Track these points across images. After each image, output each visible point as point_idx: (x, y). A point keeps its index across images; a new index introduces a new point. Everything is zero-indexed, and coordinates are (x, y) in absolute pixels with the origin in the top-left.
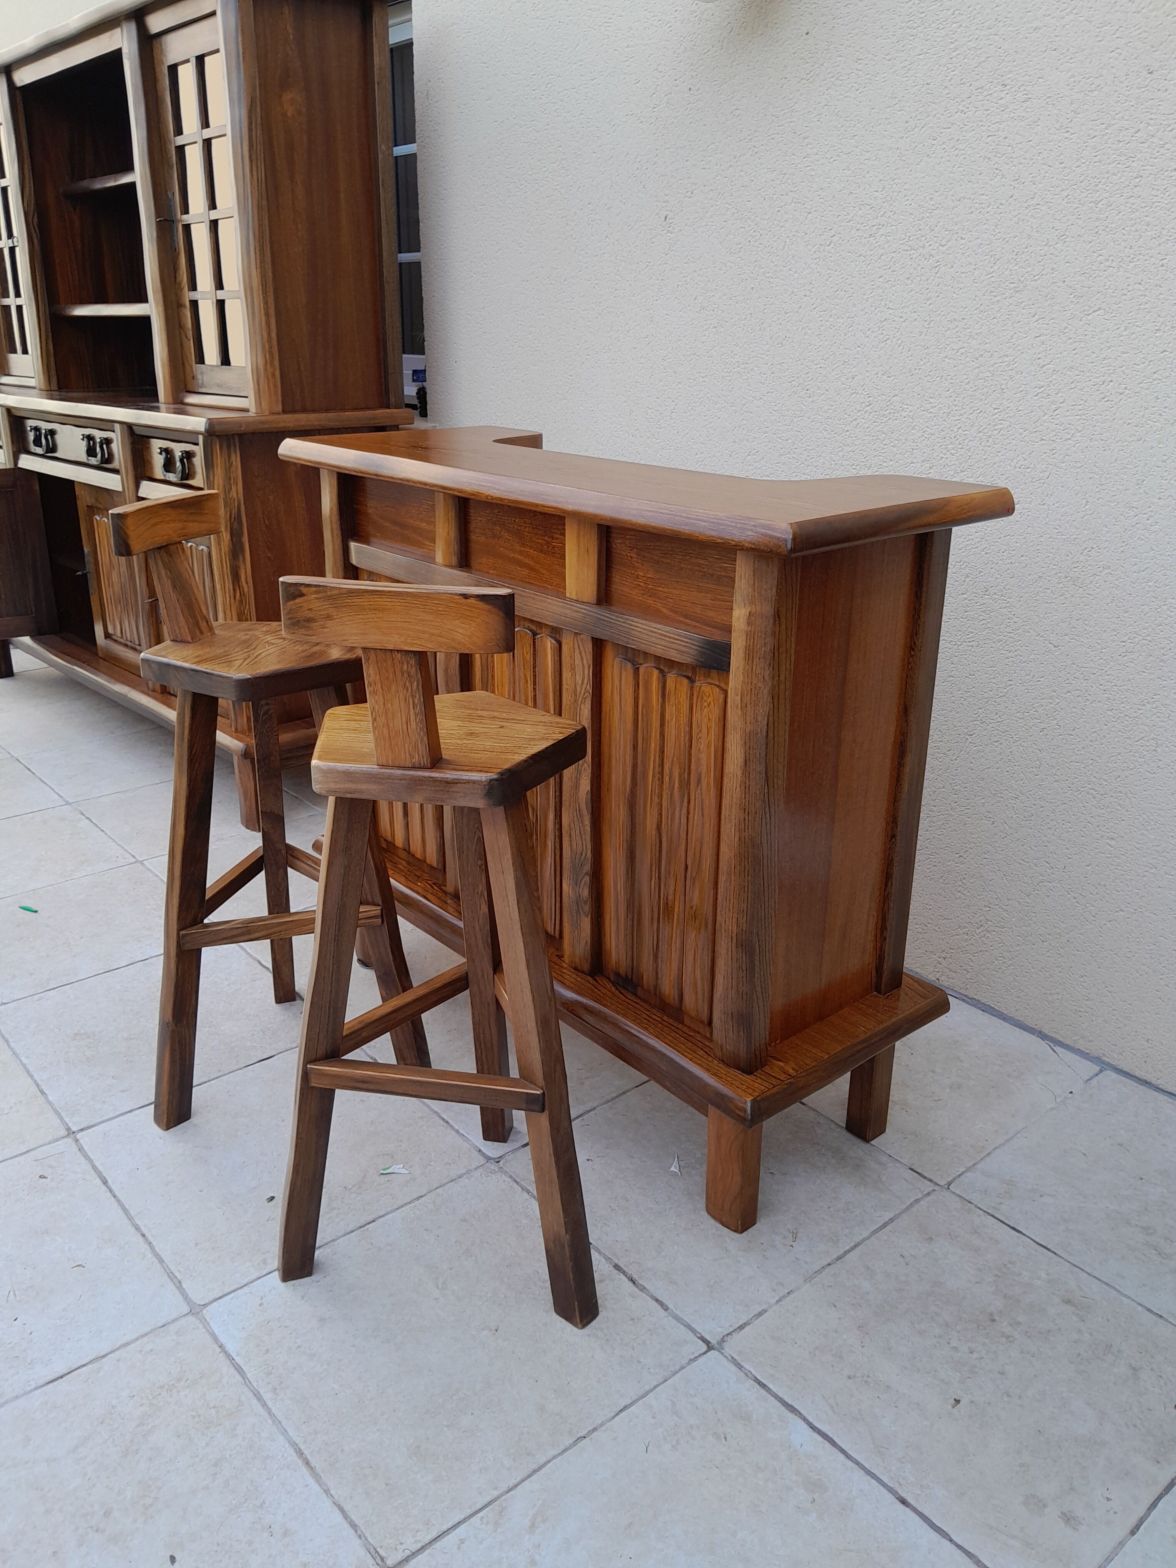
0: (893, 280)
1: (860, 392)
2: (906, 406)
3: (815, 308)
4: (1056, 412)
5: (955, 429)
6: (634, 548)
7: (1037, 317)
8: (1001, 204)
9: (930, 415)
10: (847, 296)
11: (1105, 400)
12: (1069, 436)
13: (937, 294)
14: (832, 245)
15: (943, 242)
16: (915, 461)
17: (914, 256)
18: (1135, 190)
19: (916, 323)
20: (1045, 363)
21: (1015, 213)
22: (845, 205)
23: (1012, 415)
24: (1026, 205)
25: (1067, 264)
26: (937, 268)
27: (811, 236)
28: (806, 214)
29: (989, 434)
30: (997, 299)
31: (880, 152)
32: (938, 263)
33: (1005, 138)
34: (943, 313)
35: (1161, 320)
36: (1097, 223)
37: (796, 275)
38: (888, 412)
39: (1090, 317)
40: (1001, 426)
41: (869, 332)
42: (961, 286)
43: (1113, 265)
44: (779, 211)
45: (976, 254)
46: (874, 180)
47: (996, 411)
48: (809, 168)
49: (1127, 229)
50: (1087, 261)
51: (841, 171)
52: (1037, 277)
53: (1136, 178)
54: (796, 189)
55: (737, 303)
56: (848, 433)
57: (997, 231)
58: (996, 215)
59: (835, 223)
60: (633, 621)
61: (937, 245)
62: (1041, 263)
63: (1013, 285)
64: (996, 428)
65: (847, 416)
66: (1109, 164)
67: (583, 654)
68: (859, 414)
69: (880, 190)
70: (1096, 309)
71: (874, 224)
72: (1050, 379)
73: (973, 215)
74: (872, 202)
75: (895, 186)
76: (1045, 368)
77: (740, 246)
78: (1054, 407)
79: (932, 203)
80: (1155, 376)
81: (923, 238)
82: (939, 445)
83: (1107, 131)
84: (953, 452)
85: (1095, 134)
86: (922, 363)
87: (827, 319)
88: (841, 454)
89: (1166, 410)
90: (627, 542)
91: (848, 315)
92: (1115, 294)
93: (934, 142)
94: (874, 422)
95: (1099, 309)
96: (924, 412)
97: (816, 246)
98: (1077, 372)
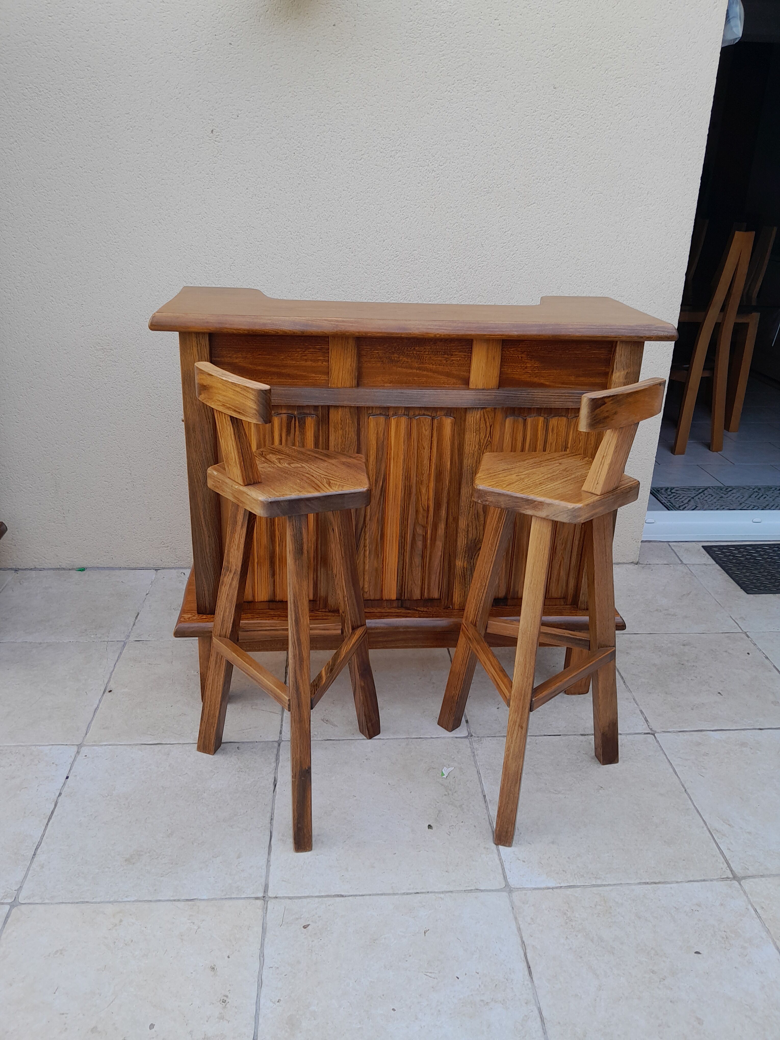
0: (408, 183)
1: (390, 249)
2: (422, 256)
3: (352, 198)
4: (513, 256)
5: (455, 268)
6: (525, 352)
7: (500, 207)
8: (476, 145)
9: (438, 261)
10: (375, 192)
11: (540, 248)
12: (521, 268)
13: (438, 193)
14: (362, 160)
15: (441, 164)
16: (430, 287)
17: (422, 170)
18: (550, 145)
19: (426, 208)
20: (507, 230)
21: (485, 151)
22: (370, 137)
23: (489, 258)
24: (491, 147)
25: (516, 180)
26: (438, 178)
27: (346, 153)
28: (341, 140)
29: (476, 269)
30: (476, 196)
31: (395, 108)
32: (438, 175)
33: (477, 110)
34: (443, 204)
35: (566, 209)
36: (531, 160)
37: (335, 177)
38: (410, 260)
39: (530, 207)
40: (483, 265)
41: (394, 214)
42: (454, 188)
43: (540, 181)
44: (318, 136)
45: (462, 172)
46: (391, 124)
47: (479, 256)
48: (341, 111)
49: (547, 164)
50: (526, 179)
51: (367, 116)
52: (499, 186)
53: (550, 139)
54: (331, 123)
55: (286, 193)
56: (383, 274)
57: (475, 160)
58: (474, 151)
59: (364, 147)
60: (534, 393)
61: (437, 165)
62: (502, 179)
63: (486, 190)
64: (480, 265)
65: (381, 264)
66: (536, 130)
67: (487, 420)
68: (390, 262)
69: (396, 130)
70: (532, 203)
71: (393, 149)
72: (509, 239)
73: (459, 150)
74: (391, 136)
75: (406, 129)
76: (506, 233)
77: (286, 156)
78: (512, 253)
79: (432, 141)
80: (564, 236)
81: (427, 161)
82: (446, 277)
83: (534, 114)
84: (454, 280)
85: (528, 114)
86: (431, 231)
87: (362, 205)
88: (379, 286)
89: (570, 252)
90: (519, 349)
91: (377, 203)
92: (542, 196)
93: (432, 106)
94: (401, 266)
95: (534, 203)
96: (434, 259)
97: (350, 160)
98: (524, 235)
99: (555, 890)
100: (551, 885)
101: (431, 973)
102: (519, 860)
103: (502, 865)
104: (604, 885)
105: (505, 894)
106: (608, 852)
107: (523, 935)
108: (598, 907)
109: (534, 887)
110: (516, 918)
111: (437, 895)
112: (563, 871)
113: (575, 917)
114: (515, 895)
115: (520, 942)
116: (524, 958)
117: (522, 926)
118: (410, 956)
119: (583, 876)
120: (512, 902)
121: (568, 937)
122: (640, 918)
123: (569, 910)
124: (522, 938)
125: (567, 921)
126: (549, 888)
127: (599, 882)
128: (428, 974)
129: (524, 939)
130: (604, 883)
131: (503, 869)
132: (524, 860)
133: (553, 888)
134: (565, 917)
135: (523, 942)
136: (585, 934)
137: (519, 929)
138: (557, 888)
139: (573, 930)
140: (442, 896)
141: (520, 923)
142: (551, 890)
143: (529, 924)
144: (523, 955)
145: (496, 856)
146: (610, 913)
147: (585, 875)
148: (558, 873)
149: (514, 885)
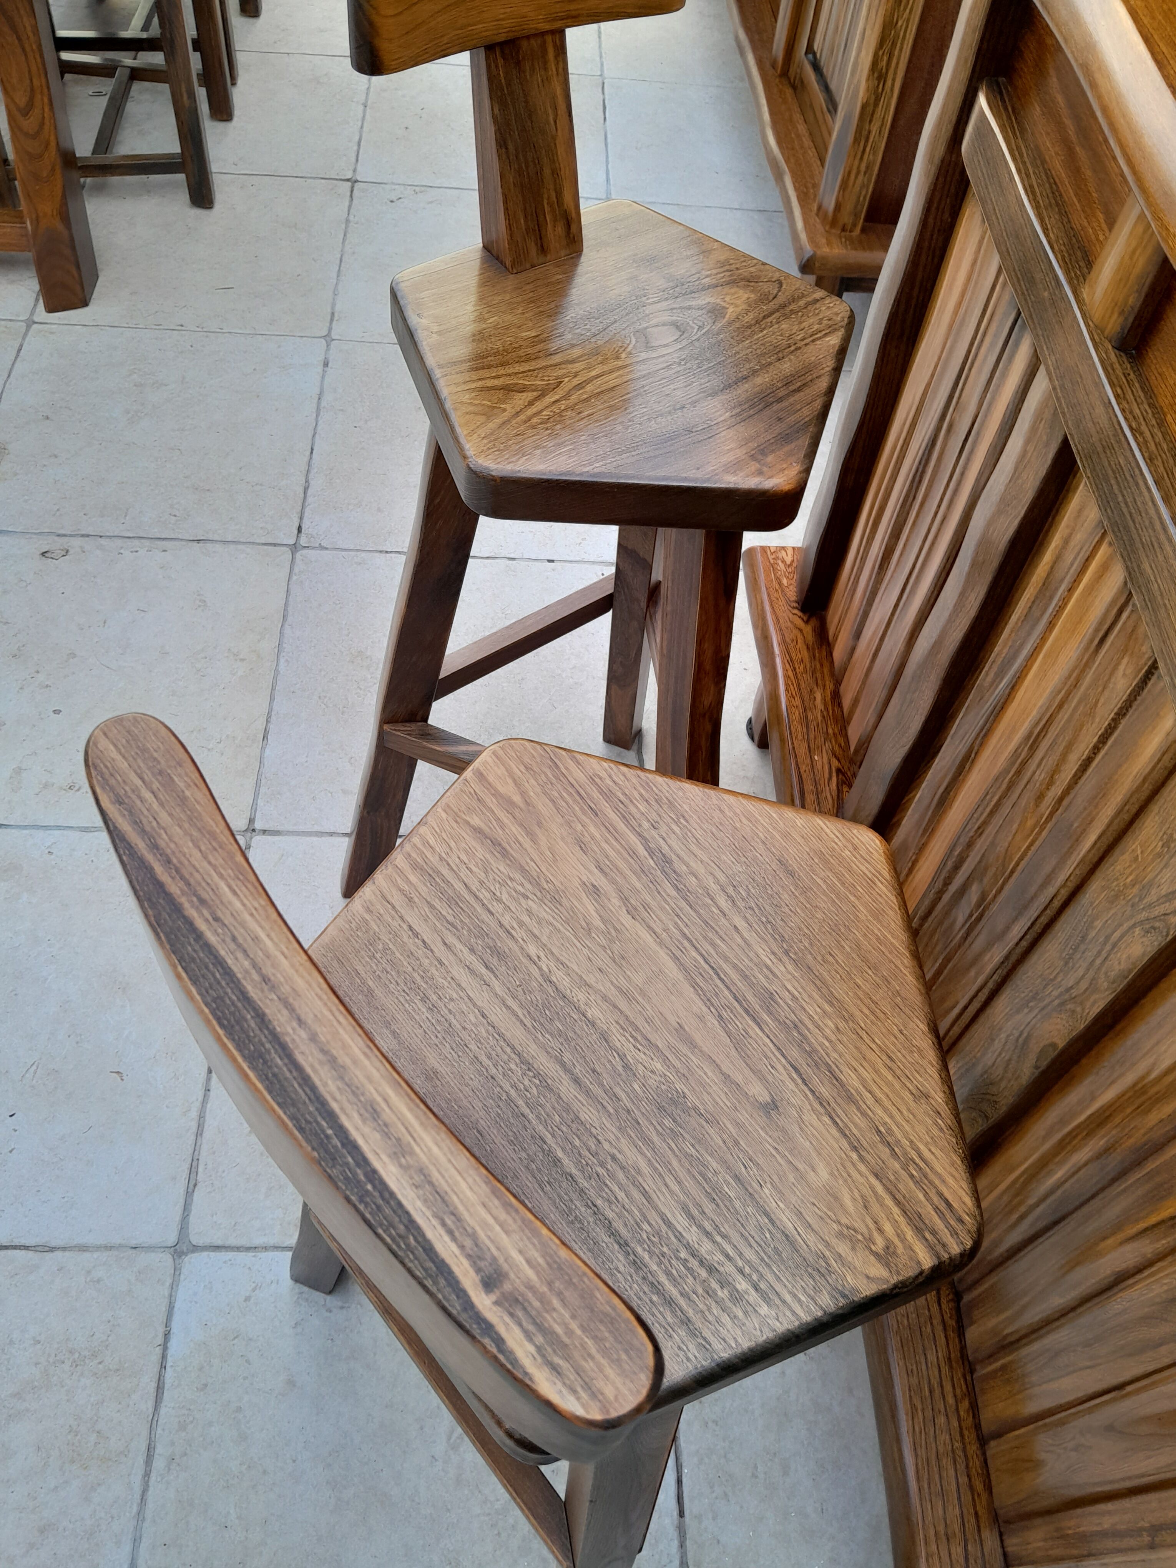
99: (159, 1350)
100: (173, 1344)
101: (35, 1072)
102: (254, 1290)
103: (248, 1249)
104: (147, 1475)
105: (172, 1239)
106: (239, 1518)
107: (67, 1254)
108: (93, 1438)
109: (178, 1305)
110: (109, 1248)
111: (198, 1104)
112: (206, 1385)
113: (82, 1374)
114: (167, 1259)
115: (53, 1244)
116: (16, 1242)
117: (87, 1255)
118: (77, 1043)
119: (182, 1427)
120: (151, 1248)
121: (39, 1346)
122: (42, 1531)
123: (100, 1366)
124: (64, 1249)
125: (77, 1355)
126: (167, 1335)
127: (159, 1463)
128: (34, 1067)
129: (59, 1254)
130: (153, 1475)
131: (238, 1249)
132: (252, 1300)
133: (165, 1347)
134: (86, 1353)
135: (52, 1249)
136: (36, 1383)
137: (83, 1248)
138: (164, 1357)
139: (51, 1360)
140: (194, 1114)
141: (96, 1255)
142: (160, 1340)
143: (89, 1272)
144: (23, 1242)
145: (271, 1241)
146: (73, 1462)
147: (183, 1434)
148: (201, 1369)
149: (190, 1263)
